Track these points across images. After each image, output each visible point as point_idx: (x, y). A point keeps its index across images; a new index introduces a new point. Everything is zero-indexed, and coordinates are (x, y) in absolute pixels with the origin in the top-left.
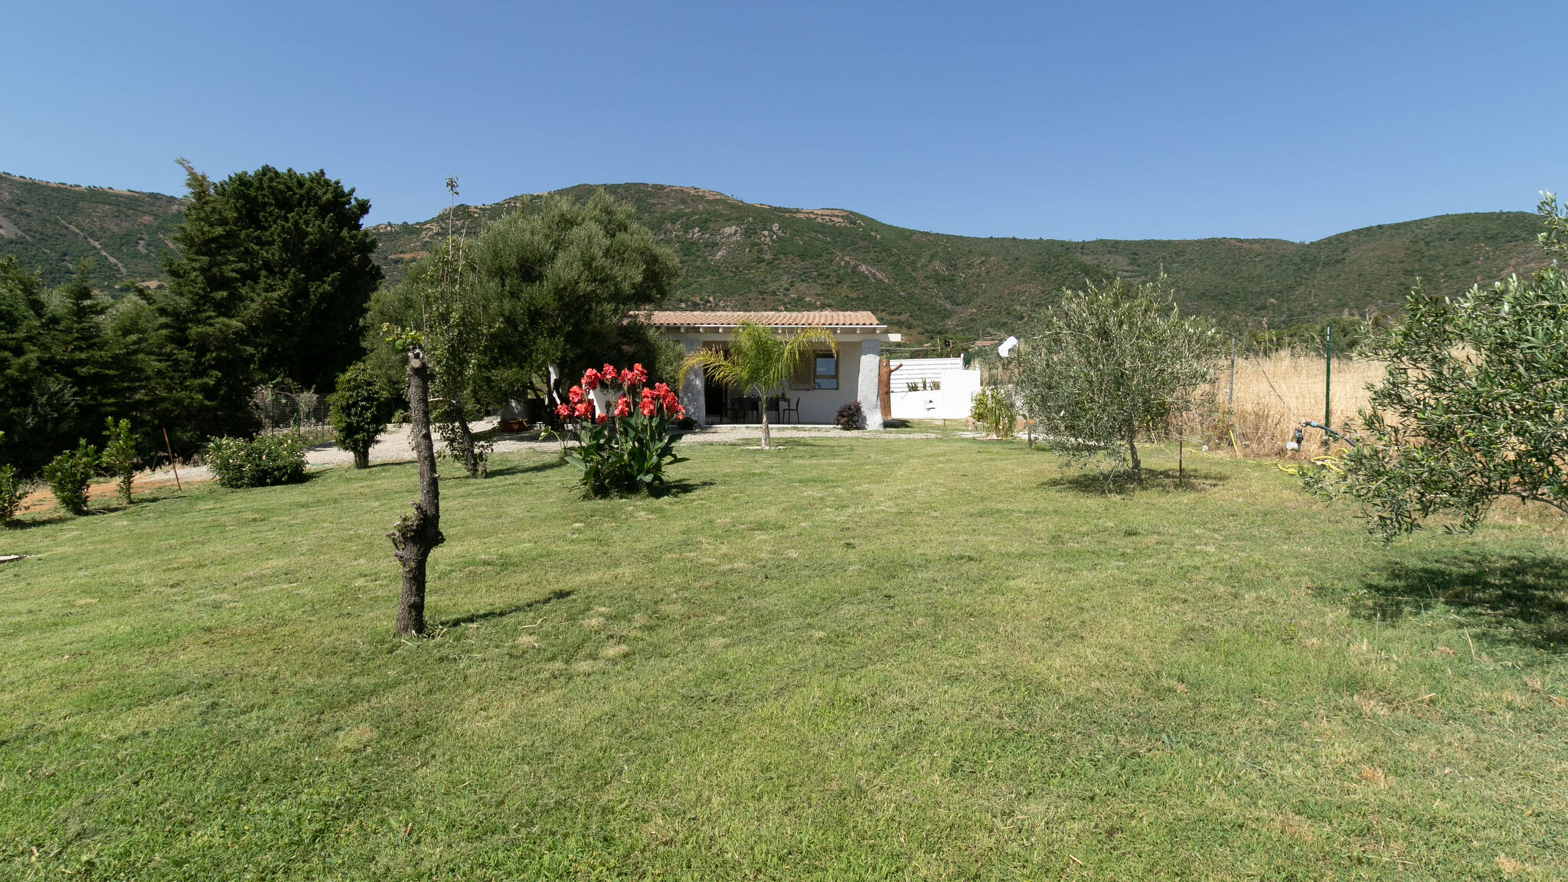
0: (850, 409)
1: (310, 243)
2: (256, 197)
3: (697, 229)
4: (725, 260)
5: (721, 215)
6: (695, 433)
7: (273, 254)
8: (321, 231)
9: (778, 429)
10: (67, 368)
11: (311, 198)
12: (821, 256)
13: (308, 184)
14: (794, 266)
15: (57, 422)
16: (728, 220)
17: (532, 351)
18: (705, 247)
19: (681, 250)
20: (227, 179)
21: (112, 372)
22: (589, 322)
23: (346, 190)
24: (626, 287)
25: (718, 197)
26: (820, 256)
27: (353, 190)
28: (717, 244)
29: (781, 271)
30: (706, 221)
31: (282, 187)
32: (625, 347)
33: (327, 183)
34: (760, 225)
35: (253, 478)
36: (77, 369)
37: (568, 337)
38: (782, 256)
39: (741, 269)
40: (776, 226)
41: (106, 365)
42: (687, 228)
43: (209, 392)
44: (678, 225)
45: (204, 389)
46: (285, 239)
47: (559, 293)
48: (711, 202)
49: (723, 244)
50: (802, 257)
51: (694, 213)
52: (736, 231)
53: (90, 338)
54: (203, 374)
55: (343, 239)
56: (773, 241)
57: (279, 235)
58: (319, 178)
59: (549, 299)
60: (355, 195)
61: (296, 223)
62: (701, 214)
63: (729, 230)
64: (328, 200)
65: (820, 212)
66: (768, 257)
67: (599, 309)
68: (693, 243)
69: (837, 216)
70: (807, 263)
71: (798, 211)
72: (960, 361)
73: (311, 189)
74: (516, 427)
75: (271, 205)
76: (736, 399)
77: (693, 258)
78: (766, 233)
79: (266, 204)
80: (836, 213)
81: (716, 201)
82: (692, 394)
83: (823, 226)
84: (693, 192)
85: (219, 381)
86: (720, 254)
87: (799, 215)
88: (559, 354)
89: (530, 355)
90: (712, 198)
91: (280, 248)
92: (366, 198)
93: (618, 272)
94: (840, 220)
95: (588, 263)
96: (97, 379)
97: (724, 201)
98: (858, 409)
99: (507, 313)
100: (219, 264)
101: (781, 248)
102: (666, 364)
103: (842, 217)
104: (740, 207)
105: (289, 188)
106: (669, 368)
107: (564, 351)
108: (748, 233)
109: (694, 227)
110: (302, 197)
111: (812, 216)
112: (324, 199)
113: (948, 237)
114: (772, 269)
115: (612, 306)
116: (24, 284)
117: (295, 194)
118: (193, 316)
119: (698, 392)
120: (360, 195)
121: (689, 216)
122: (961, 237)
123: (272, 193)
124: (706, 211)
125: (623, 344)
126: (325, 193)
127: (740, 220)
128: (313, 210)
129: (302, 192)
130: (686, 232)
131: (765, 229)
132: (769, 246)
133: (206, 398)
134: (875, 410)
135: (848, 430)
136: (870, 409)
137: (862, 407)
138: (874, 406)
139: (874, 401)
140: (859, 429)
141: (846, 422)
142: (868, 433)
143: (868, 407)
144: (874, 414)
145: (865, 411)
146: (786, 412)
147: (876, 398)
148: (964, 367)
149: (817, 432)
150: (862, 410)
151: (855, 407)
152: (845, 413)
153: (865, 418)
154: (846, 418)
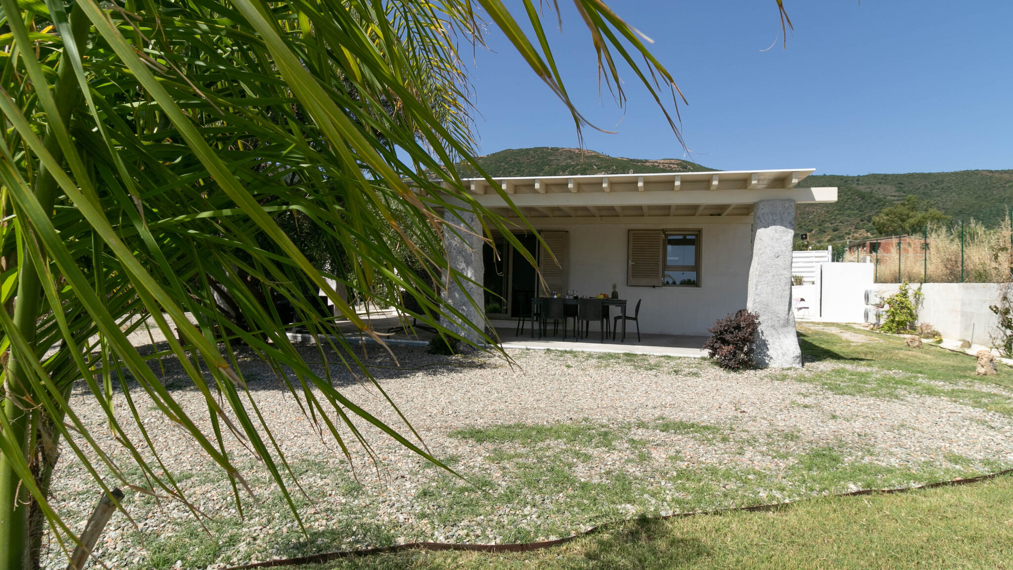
0: (738, 327)
5: (595, 165)
9: (602, 357)
16: (599, 168)
25: (593, 154)
30: (585, 170)
34: (621, 171)
40: (631, 171)
48: (589, 157)
62: (582, 165)
65: (662, 161)
72: (828, 254)
81: (592, 157)
84: (577, 151)
90: (589, 154)
94: (676, 166)
98: (752, 324)
104: (607, 160)
124: (585, 163)
127: (607, 168)
134: (785, 329)
135: (735, 369)
136: (773, 327)
137: (759, 323)
138: (782, 322)
139: (783, 313)
140: (755, 368)
141: (726, 349)
142: (773, 378)
143: (770, 323)
144: (782, 336)
145: (765, 329)
146: (620, 322)
147: (787, 308)
148: (833, 260)
149: (673, 376)
150: (759, 329)
151: (748, 325)
152: (728, 337)
153: (765, 345)
154: (731, 346)
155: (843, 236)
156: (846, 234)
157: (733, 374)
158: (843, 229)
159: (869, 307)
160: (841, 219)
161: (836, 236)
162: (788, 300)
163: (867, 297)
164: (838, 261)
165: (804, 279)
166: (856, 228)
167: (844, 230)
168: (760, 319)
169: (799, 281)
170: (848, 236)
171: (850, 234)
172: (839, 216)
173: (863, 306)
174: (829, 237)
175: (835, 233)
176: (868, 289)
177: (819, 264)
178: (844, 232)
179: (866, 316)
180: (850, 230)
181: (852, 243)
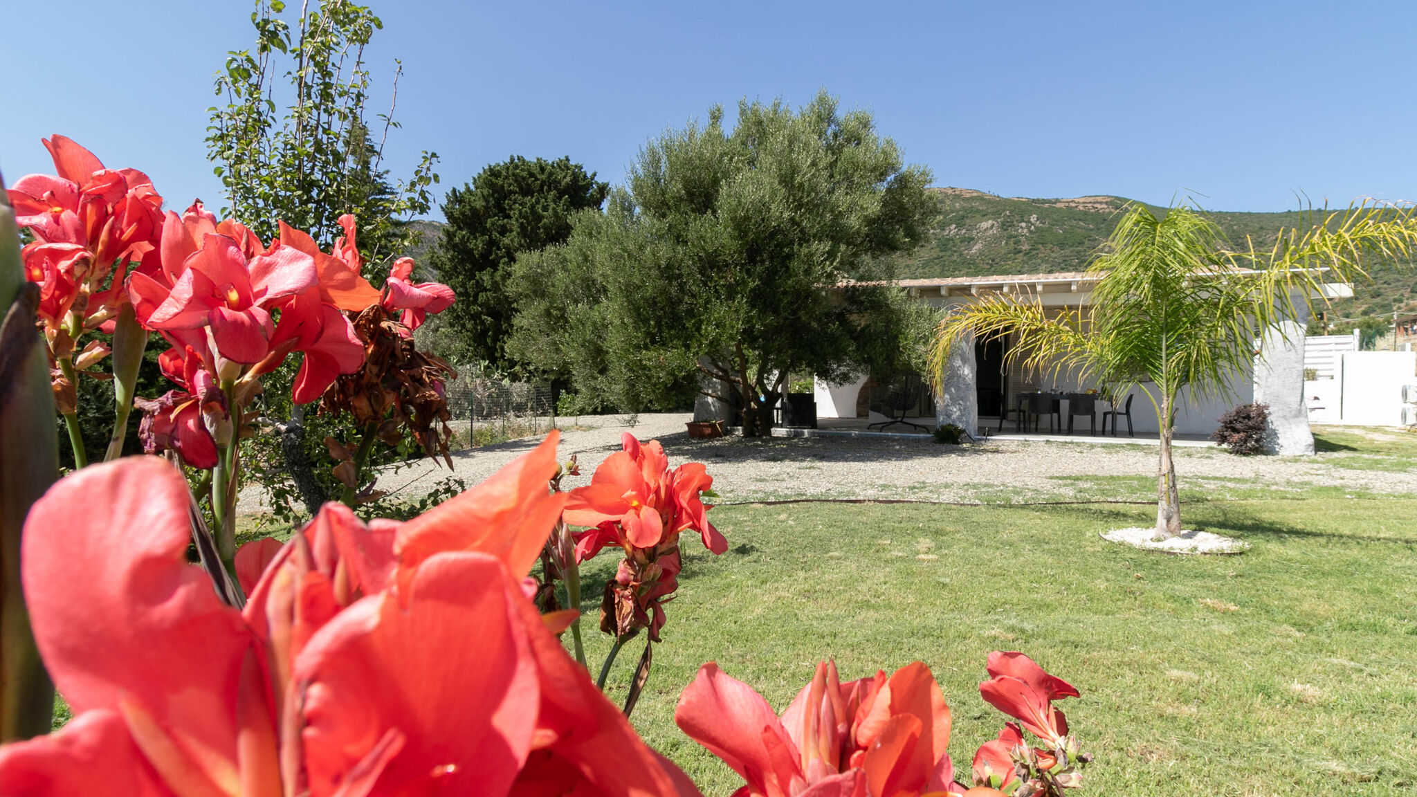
0: (1248, 417)
1: (545, 227)
2: (502, 187)
3: (954, 226)
4: (981, 253)
5: (978, 211)
6: (963, 452)
7: (512, 240)
9: (1104, 446)
11: (551, 183)
12: (1083, 243)
13: (549, 169)
14: (1053, 255)
16: (985, 215)
17: (701, 322)
18: (962, 242)
19: (938, 246)
20: (481, 172)
22: (789, 273)
23: (589, 175)
24: (854, 222)
25: (975, 194)
26: (1081, 243)
27: (595, 175)
28: (973, 239)
29: (1039, 261)
30: (963, 218)
31: (525, 174)
32: (854, 317)
33: (567, 169)
34: (1018, 218)
37: (756, 298)
38: (1040, 246)
39: (997, 261)
40: (1033, 218)
42: (943, 225)
46: (522, 223)
47: (741, 226)
48: (968, 199)
49: (979, 238)
50: (1062, 245)
51: (951, 211)
52: (993, 225)
56: (1031, 232)
57: (517, 220)
58: (564, 165)
59: (725, 239)
60: (596, 179)
61: (533, 207)
62: (958, 211)
63: (985, 225)
64: (567, 183)
65: (1081, 200)
66: (1025, 247)
67: (804, 251)
68: (949, 240)
69: (1101, 203)
70: (1067, 252)
71: (1057, 201)
72: (1354, 338)
73: (551, 174)
74: (708, 431)
75: (515, 193)
76: (1025, 396)
77: (949, 253)
78: (1023, 225)
79: (511, 192)
80: (1099, 199)
81: (973, 199)
82: (958, 389)
83: (1085, 213)
84: (950, 192)
86: (976, 248)
87: (1058, 205)
88: (740, 326)
89: (698, 329)
90: (968, 195)
91: (518, 234)
92: (605, 181)
93: (841, 198)
94: (1105, 206)
95: (787, 180)
97: (981, 198)
98: (1262, 415)
99: (663, 263)
101: (1039, 238)
102: (916, 342)
103: (1106, 203)
104: (997, 202)
105: (532, 175)
106: (921, 348)
107: (748, 320)
108: (1004, 227)
109: (951, 224)
110: (543, 183)
111: (1073, 205)
112: (564, 183)
113: (1233, 215)
114: (1030, 259)
115: (826, 246)
117: (537, 179)
119: (967, 385)
120: (600, 179)
121: (946, 214)
122: (1249, 214)
123: (516, 181)
124: (964, 209)
125: (851, 312)
126: (565, 177)
127: (996, 214)
128: (552, 194)
129: (544, 177)
130: (943, 229)
131: (1023, 221)
132: (1026, 237)
134: (1297, 419)
135: (1245, 454)
136: (1284, 417)
137: (1270, 413)
138: (1293, 413)
139: (1295, 406)
140: (1266, 453)
141: (1236, 436)
142: (1285, 461)
143: (1281, 413)
144: (1293, 426)
145: (1275, 420)
146: (1109, 417)
147: (1299, 399)
148: (1361, 348)
149: (1187, 458)
150: (1269, 419)
151: (1259, 415)
152: (1238, 426)
153: (1276, 434)
154: (1242, 434)
155: (1390, 305)
156: (1395, 300)
157: (1244, 458)
158: (1390, 293)
159: (1408, 406)
160: (1386, 278)
161: (1377, 305)
162: (1300, 391)
163: (1405, 394)
164: (1369, 349)
165: (1318, 373)
166: (1412, 291)
167: (1391, 295)
168: (1271, 409)
169: (1310, 375)
170: (1398, 305)
171: (1401, 301)
172: (1381, 274)
173: (1400, 405)
174: (1364, 307)
175: (1378, 300)
176: (1407, 384)
177: (1340, 354)
178: (1391, 298)
179: (1404, 416)
180: (1402, 295)
181: (1403, 319)
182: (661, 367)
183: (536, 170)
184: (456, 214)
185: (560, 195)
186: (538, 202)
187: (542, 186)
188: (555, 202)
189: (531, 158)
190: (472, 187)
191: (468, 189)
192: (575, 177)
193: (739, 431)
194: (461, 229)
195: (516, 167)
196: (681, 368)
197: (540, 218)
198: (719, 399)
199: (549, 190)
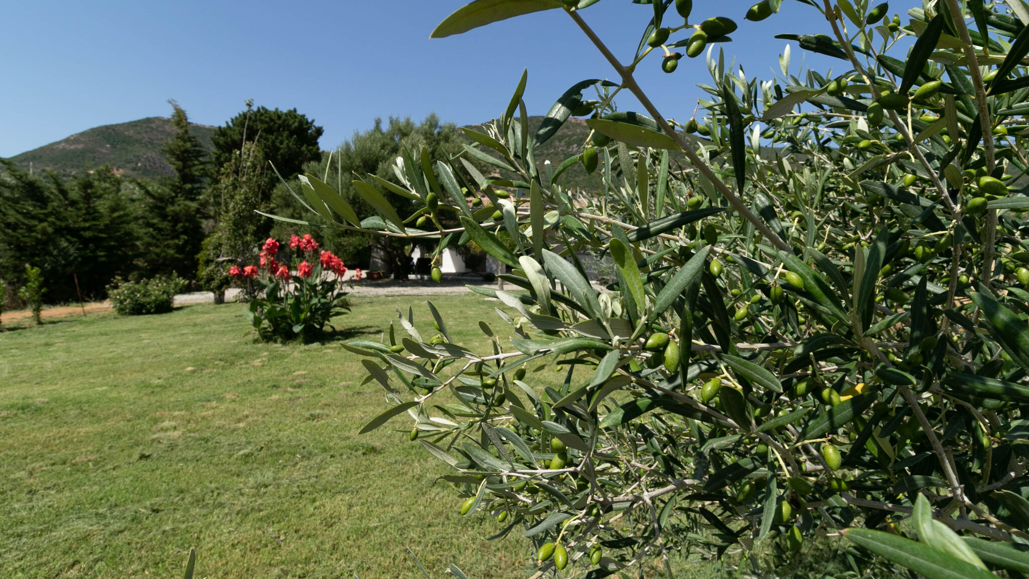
1: (281, 154)
8: (288, 146)
10: (74, 232)
11: (285, 126)
13: (284, 117)
15: (65, 266)
20: (237, 115)
21: (103, 235)
23: (310, 120)
27: (313, 121)
31: (267, 119)
33: (295, 117)
35: (133, 309)
36: (82, 233)
41: (101, 231)
42: (569, 145)
43: (180, 249)
44: (563, 143)
45: (177, 246)
51: (574, 135)
53: (92, 215)
54: (177, 237)
55: (303, 152)
58: (292, 114)
60: (314, 123)
61: (273, 142)
64: (295, 127)
73: (285, 120)
74: (376, 277)
85: (186, 242)
92: (321, 126)
96: (94, 239)
100: (190, 167)
105: (272, 120)
110: (280, 126)
112: (293, 126)
116: (55, 179)
117: (276, 123)
118: (172, 200)
120: (317, 124)
121: (570, 136)
123: (262, 123)
126: (294, 122)
128: (286, 133)
129: (280, 122)
130: (568, 147)
133: (177, 252)
182: (350, 245)
183: (275, 117)
184: (221, 142)
185: (292, 133)
186: (277, 138)
187: (279, 128)
188: (287, 138)
189: (271, 108)
190: (231, 124)
191: (228, 126)
192: (301, 123)
193: (392, 276)
194: (224, 152)
195: (262, 115)
196: (360, 245)
197: (278, 149)
198: (382, 260)
199: (284, 130)
